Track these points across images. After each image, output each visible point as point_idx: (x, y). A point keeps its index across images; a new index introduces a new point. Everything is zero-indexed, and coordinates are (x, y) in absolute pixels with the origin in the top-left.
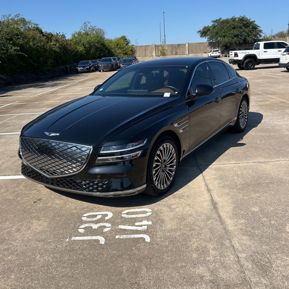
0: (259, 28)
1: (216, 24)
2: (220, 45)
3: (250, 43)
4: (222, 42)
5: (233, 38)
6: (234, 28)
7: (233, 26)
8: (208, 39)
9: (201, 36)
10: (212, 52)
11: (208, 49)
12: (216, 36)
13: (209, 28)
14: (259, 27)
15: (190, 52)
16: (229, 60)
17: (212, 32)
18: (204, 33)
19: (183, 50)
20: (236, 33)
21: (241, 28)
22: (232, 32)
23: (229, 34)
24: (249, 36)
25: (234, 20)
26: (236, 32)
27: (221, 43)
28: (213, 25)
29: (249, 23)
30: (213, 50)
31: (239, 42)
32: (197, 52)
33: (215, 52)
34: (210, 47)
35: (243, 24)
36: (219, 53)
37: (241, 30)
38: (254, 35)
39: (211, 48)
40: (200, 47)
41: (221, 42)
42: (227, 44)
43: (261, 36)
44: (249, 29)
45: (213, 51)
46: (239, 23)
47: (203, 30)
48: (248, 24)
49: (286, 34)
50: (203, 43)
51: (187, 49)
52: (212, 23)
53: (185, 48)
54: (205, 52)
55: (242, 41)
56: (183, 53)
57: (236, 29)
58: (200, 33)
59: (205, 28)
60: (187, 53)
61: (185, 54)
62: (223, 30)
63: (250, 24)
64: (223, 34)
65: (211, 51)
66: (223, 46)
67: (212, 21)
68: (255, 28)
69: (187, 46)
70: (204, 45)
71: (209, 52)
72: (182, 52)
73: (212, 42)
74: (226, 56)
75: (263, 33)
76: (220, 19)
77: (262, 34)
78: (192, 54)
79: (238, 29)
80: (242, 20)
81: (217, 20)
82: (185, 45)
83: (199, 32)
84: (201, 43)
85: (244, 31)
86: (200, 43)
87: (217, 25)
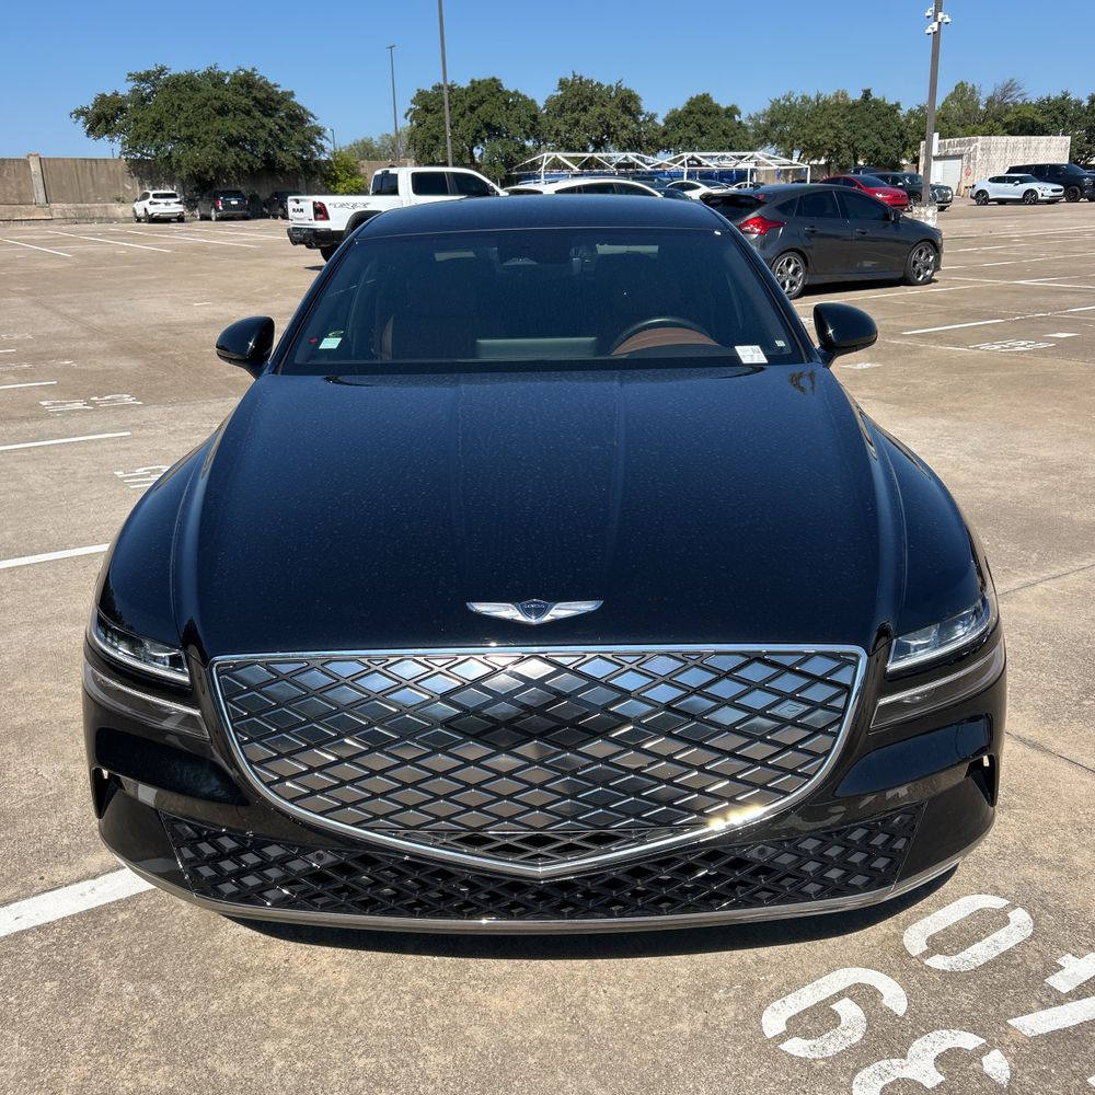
0: (311, 119)
1: (148, 91)
2: (177, 174)
3: (288, 173)
4: (184, 163)
5: (224, 150)
6: (222, 111)
7: (217, 104)
8: (123, 144)
9: (91, 131)
10: (151, 199)
11: (131, 185)
12: (155, 136)
13: (119, 101)
14: (312, 116)
15: (53, 195)
16: (289, 230)
17: (135, 120)
18: (102, 118)
19: (19, 183)
20: (235, 133)
21: (248, 113)
22: (218, 123)
23: (207, 133)
24: (280, 147)
25: (215, 79)
26: (232, 126)
27: (180, 167)
28: (134, 91)
29: (276, 98)
30: (152, 193)
31: (250, 167)
32: (84, 196)
33: (165, 200)
34: (136, 180)
35: (255, 99)
36: (179, 203)
37: (250, 123)
38: (298, 143)
39: (141, 184)
40: (92, 176)
41: (179, 161)
42: (207, 172)
43: (321, 149)
44: (279, 121)
45: (155, 196)
46: (236, 92)
47: (95, 106)
48: (272, 100)
49: (379, 149)
50: (105, 160)
51: (38, 182)
52: (131, 85)
53: (28, 177)
54: (118, 200)
55: (258, 164)
56: (20, 195)
57: (231, 115)
58: (82, 119)
59: (102, 100)
60: (41, 197)
61: (31, 204)
62: (183, 116)
63: (278, 102)
64: (185, 132)
65: (145, 196)
66: (192, 176)
67: (130, 75)
68: (297, 118)
69: (35, 167)
70: (111, 169)
71: (136, 200)
72: (15, 192)
73: (140, 161)
74: (209, 219)
75: (327, 139)
76: (162, 70)
77: (324, 143)
78: (65, 206)
79: (238, 118)
80: (247, 83)
81: (148, 74)
82: (26, 163)
83: (80, 113)
84: (96, 160)
85: (263, 126)
86: (91, 160)
87: (153, 92)
